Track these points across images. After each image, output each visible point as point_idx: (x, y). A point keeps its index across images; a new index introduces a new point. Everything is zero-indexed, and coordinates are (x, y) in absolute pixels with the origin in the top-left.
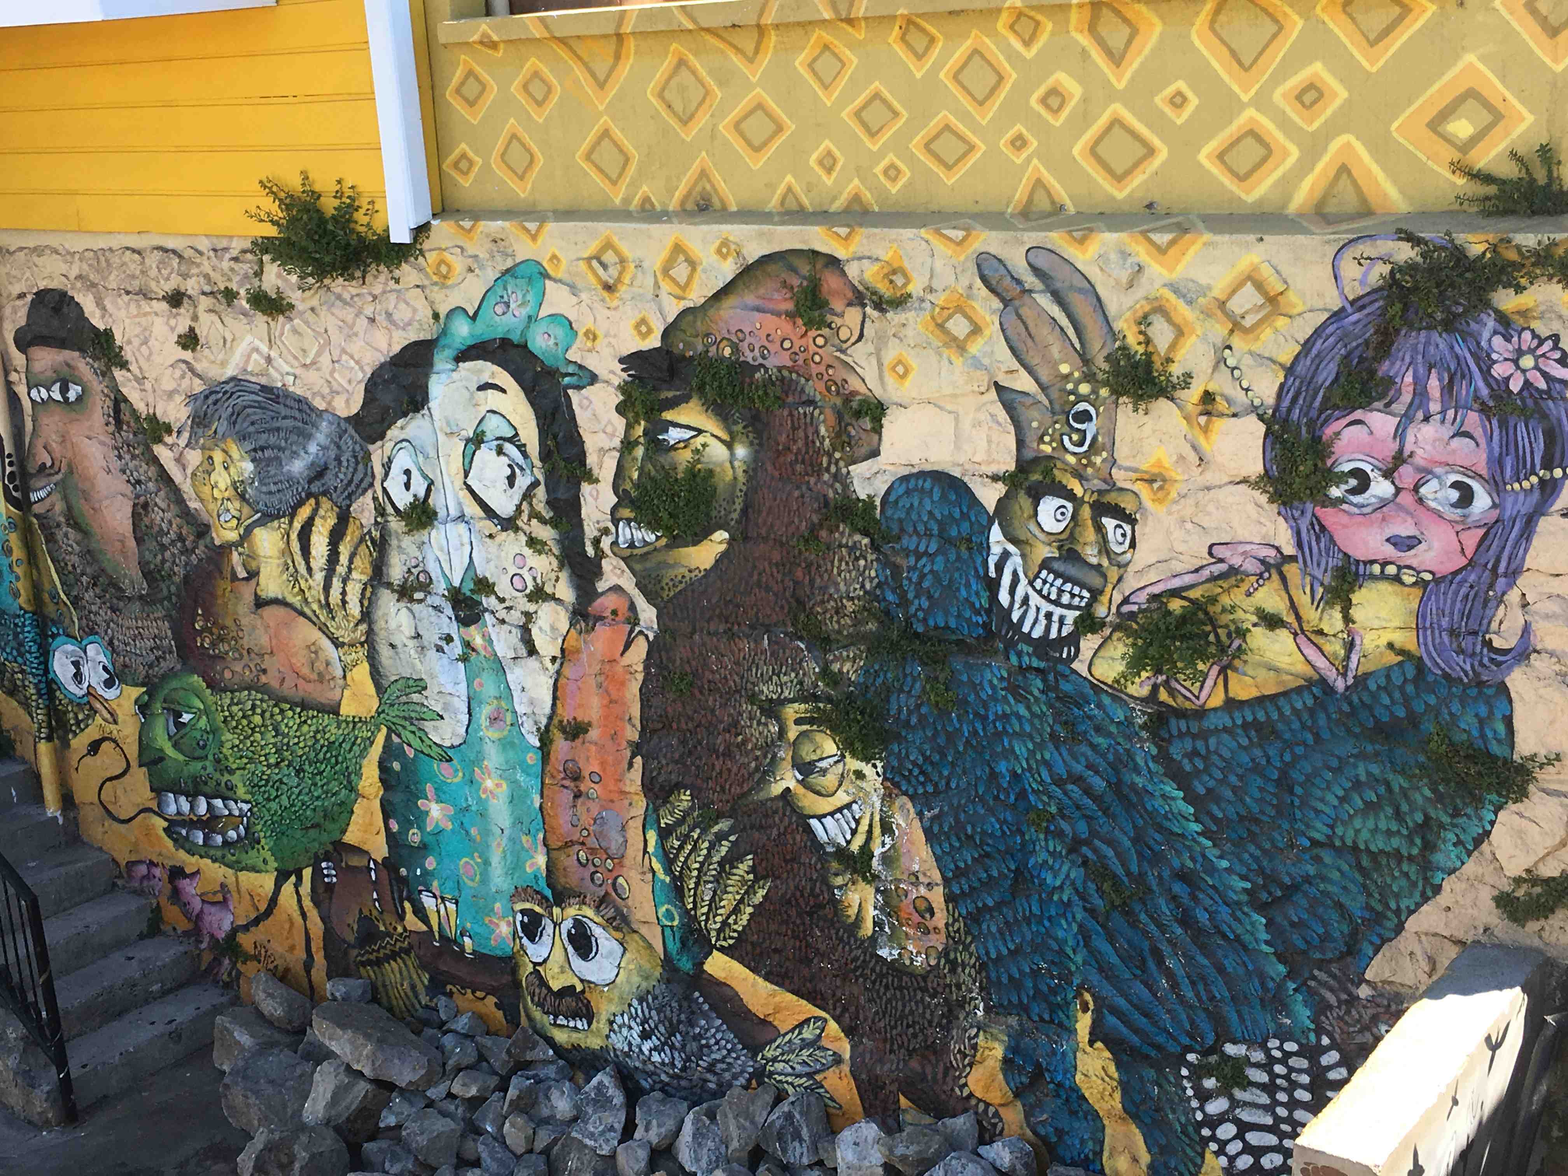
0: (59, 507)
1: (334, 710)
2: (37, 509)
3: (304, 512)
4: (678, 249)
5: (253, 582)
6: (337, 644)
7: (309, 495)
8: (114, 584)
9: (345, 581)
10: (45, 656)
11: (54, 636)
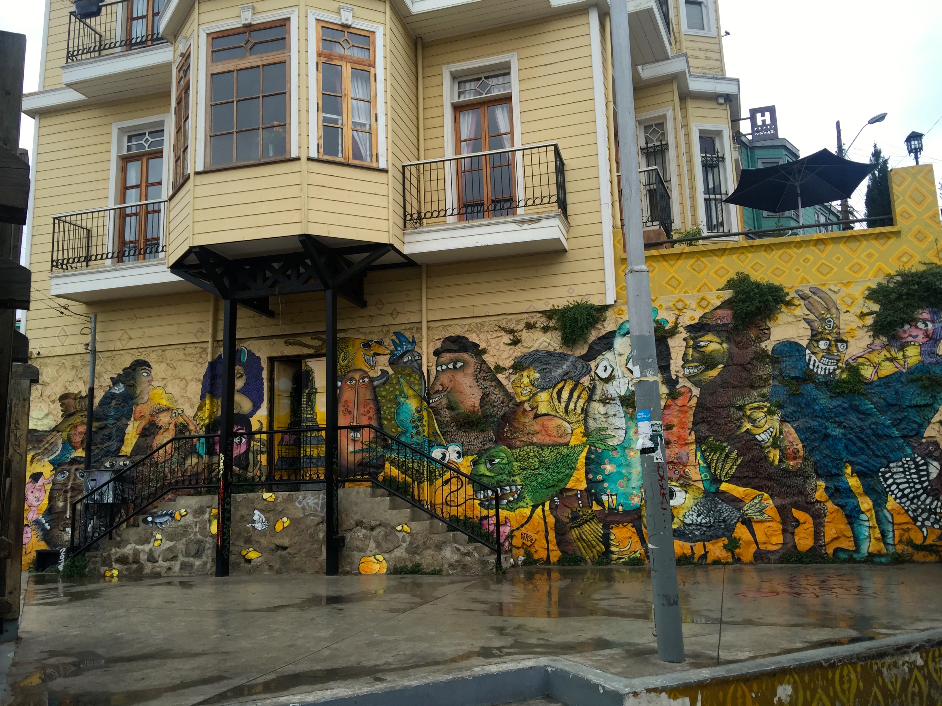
0: (444, 402)
1: (567, 444)
3: (560, 386)
5: (535, 411)
6: (569, 423)
7: (562, 380)
9: (576, 403)
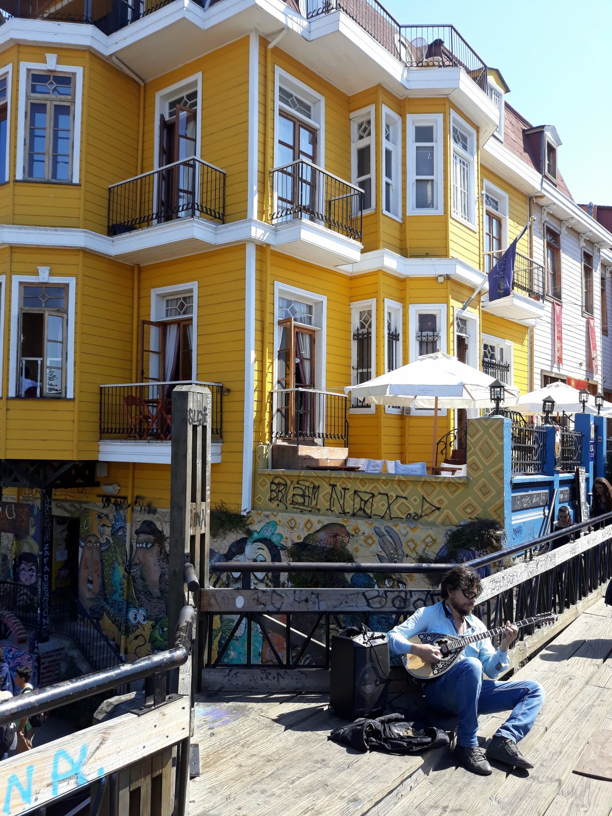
0: (139, 573)
2: (132, 574)
4: (309, 521)
8: (151, 594)
10: (127, 612)
11: (130, 607)
